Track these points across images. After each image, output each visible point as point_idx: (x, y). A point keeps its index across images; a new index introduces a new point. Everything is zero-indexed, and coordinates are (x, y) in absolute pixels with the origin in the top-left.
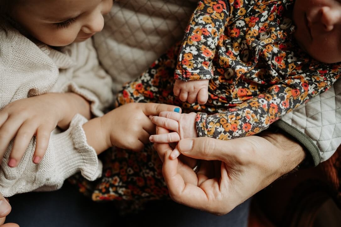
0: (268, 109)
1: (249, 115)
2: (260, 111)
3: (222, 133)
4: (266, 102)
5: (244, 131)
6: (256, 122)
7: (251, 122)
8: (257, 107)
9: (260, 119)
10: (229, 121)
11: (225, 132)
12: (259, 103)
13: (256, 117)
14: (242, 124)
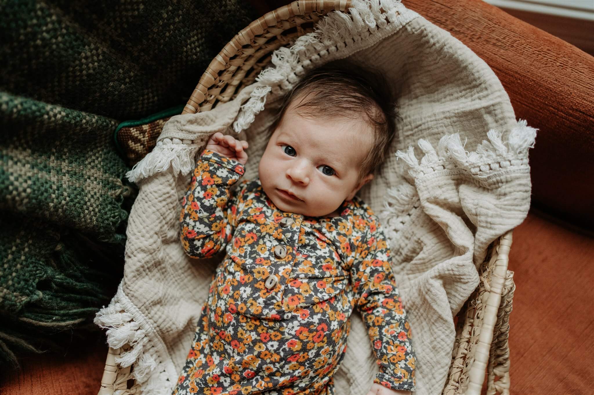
0: (387, 309)
1: (390, 331)
2: (388, 319)
3: (407, 363)
4: (380, 309)
5: (406, 340)
6: (399, 326)
7: (398, 331)
8: (383, 320)
9: (397, 320)
10: (395, 353)
11: (406, 360)
12: (378, 316)
13: (394, 325)
14: (399, 341)
